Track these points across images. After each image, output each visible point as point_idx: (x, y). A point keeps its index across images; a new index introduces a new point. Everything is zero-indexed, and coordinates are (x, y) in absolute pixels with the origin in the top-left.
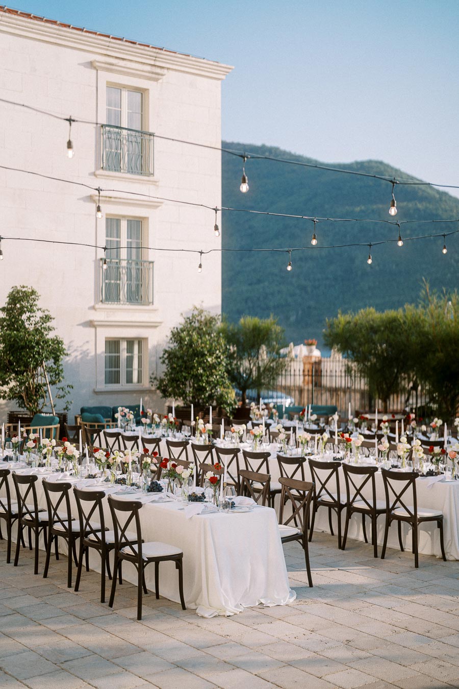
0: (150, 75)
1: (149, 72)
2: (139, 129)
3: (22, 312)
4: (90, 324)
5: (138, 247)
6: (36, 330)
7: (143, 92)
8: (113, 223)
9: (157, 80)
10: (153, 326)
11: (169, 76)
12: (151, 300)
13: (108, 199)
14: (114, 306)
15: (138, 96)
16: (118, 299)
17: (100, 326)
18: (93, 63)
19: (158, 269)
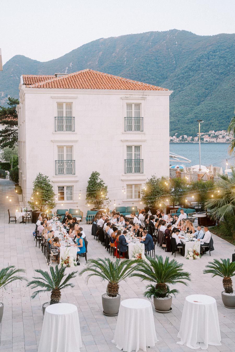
0: (141, 99)
1: (141, 97)
2: (138, 117)
4: (122, 180)
5: (138, 155)
8: (129, 148)
9: (144, 100)
10: (144, 180)
11: (149, 98)
12: (142, 171)
16: (131, 172)
17: (124, 181)
18: (121, 98)
19: (145, 162)
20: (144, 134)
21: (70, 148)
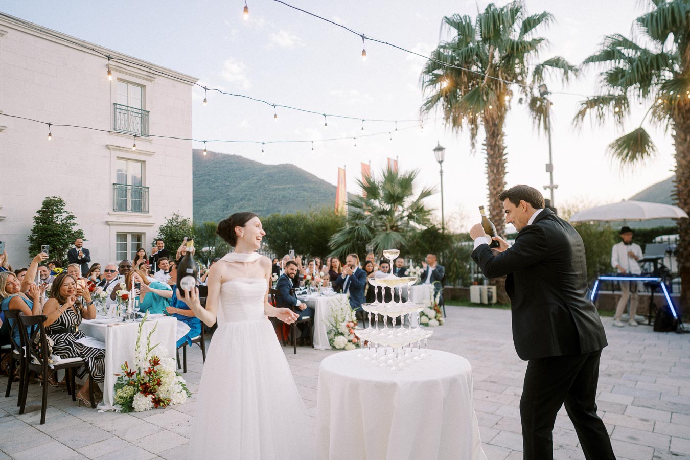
0: (147, 77)
1: (146, 75)
2: (140, 108)
3: (53, 213)
4: (107, 223)
6: (64, 225)
7: (143, 87)
9: (151, 81)
10: (150, 225)
11: (160, 80)
12: (147, 210)
13: (118, 148)
14: (123, 213)
15: (139, 89)
16: (126, 210)
17: (113, 225)
19: (152, 192)
20: (150, 141)
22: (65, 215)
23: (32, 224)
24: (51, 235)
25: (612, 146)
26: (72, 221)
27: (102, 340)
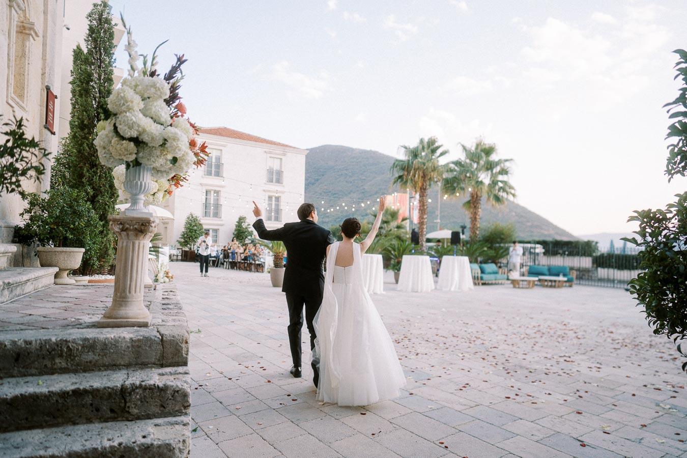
2: (279, 171)
3: (242, 223)
5: (277, 206)
6: (246, 228)
7: (281, 159)
8: (270, 198)
9: (284, 156)
11: (289, 155)
14: (270, 222)
15: (279, 160)
16: (271, 220)
18: (265, 152)
19: (283, 212)
20: (284, 186)
21: (217, 192)
22: (247, 224)
23: (234, 227)
24: (242, 233)
25: (464, 205)
26: (249, 226)
27: (264, 259)
